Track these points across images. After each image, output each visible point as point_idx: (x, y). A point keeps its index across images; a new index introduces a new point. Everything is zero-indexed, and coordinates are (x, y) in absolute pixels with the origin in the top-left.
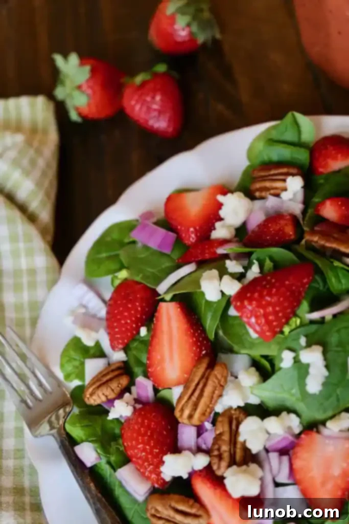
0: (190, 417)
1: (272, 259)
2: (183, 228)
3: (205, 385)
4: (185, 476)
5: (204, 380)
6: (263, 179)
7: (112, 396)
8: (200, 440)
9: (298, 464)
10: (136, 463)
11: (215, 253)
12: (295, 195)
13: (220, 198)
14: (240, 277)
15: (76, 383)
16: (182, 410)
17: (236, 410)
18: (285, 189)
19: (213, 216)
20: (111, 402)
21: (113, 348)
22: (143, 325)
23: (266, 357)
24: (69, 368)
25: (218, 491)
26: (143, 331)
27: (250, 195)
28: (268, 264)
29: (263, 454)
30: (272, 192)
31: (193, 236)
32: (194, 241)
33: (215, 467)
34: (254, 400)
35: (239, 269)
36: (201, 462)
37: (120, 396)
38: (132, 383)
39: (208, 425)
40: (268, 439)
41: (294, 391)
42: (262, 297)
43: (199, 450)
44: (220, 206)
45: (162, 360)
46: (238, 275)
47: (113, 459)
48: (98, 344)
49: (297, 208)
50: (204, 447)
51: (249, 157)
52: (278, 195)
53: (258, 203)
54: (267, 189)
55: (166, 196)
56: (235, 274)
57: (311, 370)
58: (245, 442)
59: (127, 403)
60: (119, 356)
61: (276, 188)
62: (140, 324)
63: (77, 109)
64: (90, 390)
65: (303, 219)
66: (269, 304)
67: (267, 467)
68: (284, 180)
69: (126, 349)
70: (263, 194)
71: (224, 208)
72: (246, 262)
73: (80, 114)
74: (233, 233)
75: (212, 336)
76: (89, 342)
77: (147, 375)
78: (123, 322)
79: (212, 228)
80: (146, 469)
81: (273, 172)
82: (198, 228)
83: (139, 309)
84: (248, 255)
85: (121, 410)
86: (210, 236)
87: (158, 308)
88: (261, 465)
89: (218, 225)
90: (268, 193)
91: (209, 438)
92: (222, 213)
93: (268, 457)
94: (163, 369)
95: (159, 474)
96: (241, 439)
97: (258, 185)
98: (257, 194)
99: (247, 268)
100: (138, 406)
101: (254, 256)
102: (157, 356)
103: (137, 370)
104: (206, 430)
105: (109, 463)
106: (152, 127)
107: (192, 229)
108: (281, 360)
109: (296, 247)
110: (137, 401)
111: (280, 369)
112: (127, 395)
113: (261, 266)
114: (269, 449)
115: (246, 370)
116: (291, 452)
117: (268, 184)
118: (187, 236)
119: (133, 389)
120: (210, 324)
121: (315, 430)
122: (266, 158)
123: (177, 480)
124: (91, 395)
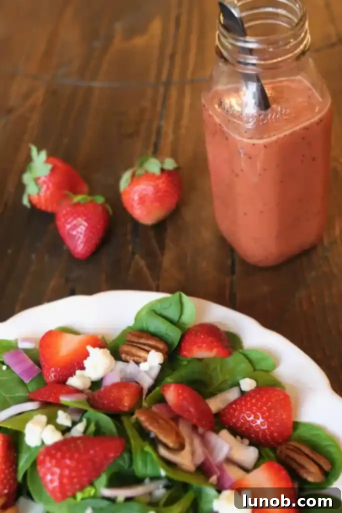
1: (97, 425)
2: (46, 366)
11: (58, 399)
12: (151, 368)
13: (89, 348)
14: (65, 430)
18: (145, 360)
19: (77, 363)
27: (116, 354)
28: (92, 428)
30: (136, 358)
31: (52, 375)
32: (51, 380)
35: (68, 423)
42: (63, 457)
44: (86, 355)
46: (64, 428)
49: (147, 382)
51: (136, 319)
52: (138, 363)
53: (120, 364)
54: (133, 355)
55: (47, 330)
56: (62, 426)
61: (140, 357)
63: (29, 195)
65: (147, 395)
66: (67, 467)
68: (148, 352)
70: (128, 358)
71: (88, 359)
72: (77, 418)
74: (88, 384)
75: (20, 476)
79: (72, 374)
81: (142, 341)
82: (59, 369)
84: (82, 412)
86: (66, 380)
89: (78, 372)
90: (132, 358)
92: (86, 363)
97: (127, 349)
98: (123, 356)
99: (74, 423)
101: (86, 415)
107: (53, 369)
113: (87, 427)
117: (134, 350)
118: (48, 374)
120: (24, 464)
122: (144, 325)
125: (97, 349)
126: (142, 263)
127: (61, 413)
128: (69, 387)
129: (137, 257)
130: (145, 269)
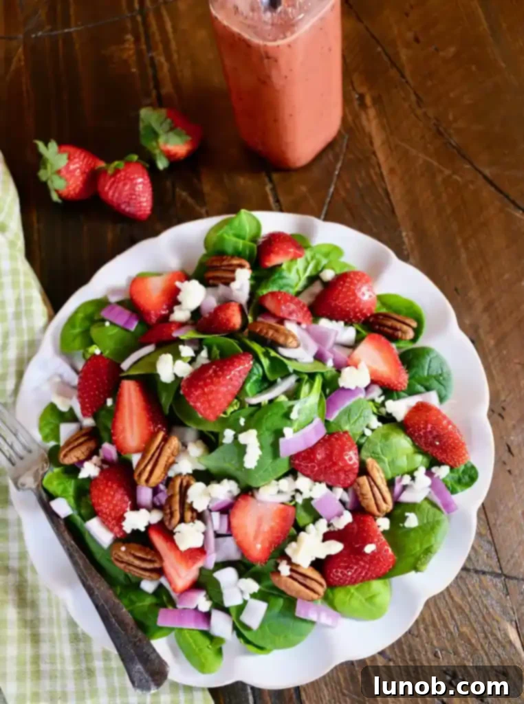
0: (147, 481)
1: (219, 347)
3: (160, 455)
4: (143, 529)
5: (158, 451)
6: (216, 268)
7: (82, 457)
8: (155, 499)
9: (235, 522)
10: (101, 517)
11: (171, 335)
12: (243, 285)
13: (178, 284)
14: (192, 361)
15: (52, 444)
16: (140, 475)
17: (185, 476)
18: (234, 280)
19: (173, 298)
20: (81, 462)
21: (84, 415)
22: (109, 397)
23: (212, 433)
24: (47, 430)
25: (169, 544)
26: (109, 402)
27: (205, 282)
28: (216, 351)
29: (207, 513)
30: (223, 281)
32: (155, 321)
33: (167, 523)
34: (201, 467)
35: (191, 354)
36: (155, 517)
37: (89, 458)
38: (99, 446)
39: (162, 487)
40: (210, 502)
41: (233, 462)
43: (154, 506)
44: (177, 291)
45: (123, 431)
46: (190, 360)
47: (83, 511)
48: (71, 410)
50: (158, 504)
51: (206, 246)
52: (227, 284)
53: (213, 290)
54: (218, 278)
56: (187, 358)
57: (249, 450)
58: (192, 503)
59: (95, 465)
60: (88, 422)
61: (227, 278)
62: (107, 395)
63: (57, 191)
64: (63, 453)
65: (249, 308)
67: (209, 523)
68: (234, 271)
69: (95, 417)
70: (215, 282)
71: (181, 293)
72: (197, 347)
73: (60, 196)
74: (189, 315)
75: (167, 411)
76: (63, 407)
77: (112, 442)
78: (92, 393)
79: (172, 311)
80: (109, 522)
81: (225, 263)
83: (106, 381)
84: (199, 341)
85: (90, 470)
86: (169, 318)
87: (121, 385)
88: (205, 522)
89: (176, 308)
90: (219, 282)
91: (162, 497)
92: (180, 297)
93: (211, 515)
94: (124, 438)
95: (121, 527)
96: (189, 501)
97: (211, 274)
98: (211, 282)
99: (198, 353)
100: (105, 467)
101: (205, 342)
102: (119, 426)
103: (104, 435)
104: (161, 491)
105: (80, 514)
106: (124, 210)
108: (224, 437)
109: (240, 335)
110: (104, 461)
111: (222, 444)
112: (95, 458)
113: (209, 352)
114: (212, 509)
115: (195, 442)
116: (230, 511)
117: (219, 274)
119: (101, 452)
120: (166, 400)
121: (250, 493)
123: (136, 532)
124: (65, 456)
125: (186, 283)
126: (184, 194)
127: (181, 347)
128: (174, 322)
129: (177, 190)
130: (190, 200)
